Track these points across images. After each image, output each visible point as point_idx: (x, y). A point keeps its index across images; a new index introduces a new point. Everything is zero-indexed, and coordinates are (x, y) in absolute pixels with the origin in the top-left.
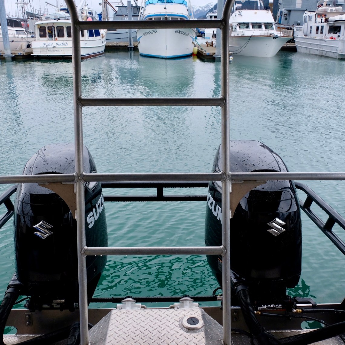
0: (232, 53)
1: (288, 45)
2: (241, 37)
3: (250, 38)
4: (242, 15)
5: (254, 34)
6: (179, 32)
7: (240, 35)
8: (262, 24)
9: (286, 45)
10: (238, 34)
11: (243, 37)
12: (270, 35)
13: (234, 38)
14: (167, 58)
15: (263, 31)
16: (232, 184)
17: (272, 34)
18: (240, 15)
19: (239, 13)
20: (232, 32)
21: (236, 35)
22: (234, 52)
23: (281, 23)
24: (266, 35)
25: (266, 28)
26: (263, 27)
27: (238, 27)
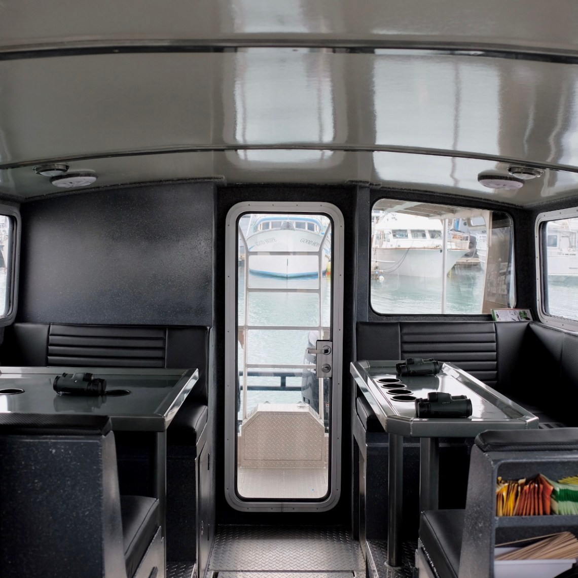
0: (382, 271)
1: (469, 261)
2: (396, 249)
3: (408, 251)
4: (396, 219)
5: (414, 246)
6: (307, 241)
7: (394, 247)
8: (426, 232)
9: (465, 261)
10: (391, 246)
11: (398, 250)
12: (437, 247)
13: (386, 251)
14: (289, 276)
15: (428, 242)
16: (324, 332)
17: (439, 246)
18: (394, 219)
19: (392, 216)
20: (384, 242)
21: (389, 247)
22: (385, 271)
23: (459, 230)
24: (430, 247)
25: (433, 237)
26: (428, 235)
27: (391, 236)
